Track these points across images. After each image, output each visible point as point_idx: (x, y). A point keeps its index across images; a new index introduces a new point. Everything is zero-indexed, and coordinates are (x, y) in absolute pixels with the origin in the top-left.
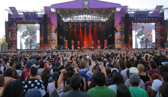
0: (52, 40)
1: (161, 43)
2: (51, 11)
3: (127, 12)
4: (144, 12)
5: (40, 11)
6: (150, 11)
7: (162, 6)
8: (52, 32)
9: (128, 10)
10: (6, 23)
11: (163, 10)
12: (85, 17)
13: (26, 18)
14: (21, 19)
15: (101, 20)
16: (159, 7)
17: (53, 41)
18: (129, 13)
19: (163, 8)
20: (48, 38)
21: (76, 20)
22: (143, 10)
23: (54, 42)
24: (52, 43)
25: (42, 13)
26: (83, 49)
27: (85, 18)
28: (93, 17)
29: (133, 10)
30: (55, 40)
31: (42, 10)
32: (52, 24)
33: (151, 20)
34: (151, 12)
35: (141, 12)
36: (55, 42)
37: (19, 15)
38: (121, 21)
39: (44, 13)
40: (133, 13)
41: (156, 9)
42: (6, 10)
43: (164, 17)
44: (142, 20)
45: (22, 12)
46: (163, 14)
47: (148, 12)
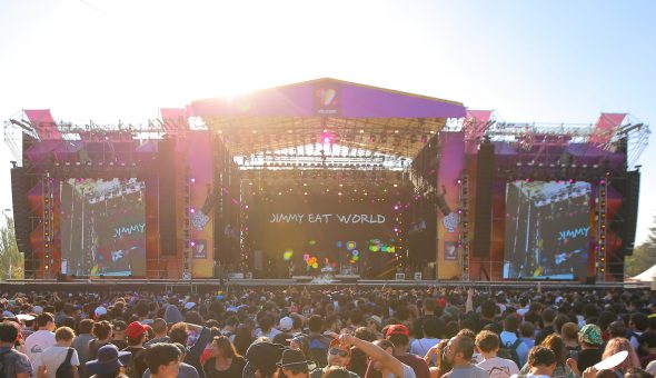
2: (188, 127)
3: (486, 137)
4: (552, 137)
5: (145, 127)
6: (577, 134)
7: (621, 117)
9: (493, 128)
10: (15, 172)
11: (626, 132)
12: (322, 151)
13: (90, 155)
14: (73, 157)
15: (385, 164)
16: (609, 121)
17: (197, 246)
18: (495, 138)
19: (624, 123)
20: (180, 235)
21: (289, 165)
22: (550, 131)
23: (201, 248)
24: (195, 252)
25: (155, 136)
27: (324, 157)
28: (353, 153)
29: (513, 130)
30: (204, 242)
31: (156, 123)
33: (579, 167)
34: (578, 140)
35: (539, 137)
36: (205, 249)
37: (64, 141)
38: (464, 171)
39: (162, 134)
40: (512, 139)
41: (598, 125)
42: (13, 122)
43: (625, 160)
44: (545, 167)
45: (75, 131)
46: (622, 147)
47: (567, 137)
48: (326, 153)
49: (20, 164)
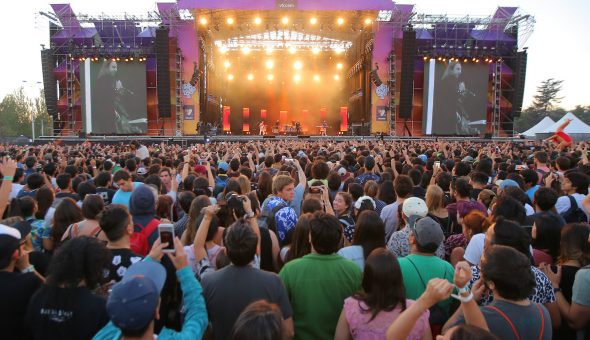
0: (185, 107)
1: (503, 119)
2: (178, 18)
3: (410, 25)
4: (461, 25)
5: (146, 17)
6: (478, 23)
7: (513, 10)
8: (183, 83)
9: (415, 18)
10: (44, 53)
11: (517, 22)
12: (283, 37)
13: (104, 40)
14: (89, 41)
15: (331, 46)
16: (505, 13)
17: (187, 110)
18: (416, 26)
19: (516, 14)
20: (173, 101)
21: (257, 47)
22: (458, 20)
23: (190, 111)
24: (185, 115)
25: (153, 24)
26: (276, 134)
27: (284, 41)
28: (307, 38)
29: (429, 19)
30: (192, 107)
31: (153, 14)
32: (183, 59)
33: (480, 49)
34: (480, 28)
35: (451, 25)
36: (193, 112)
37: (82, 28)
38: (392, 52)
39: (159, 23)
40: (429, 26)
41: (495, 17)
42: (42, 13)
43: (516, 43)
44: (454, 49)
45: (90, 21)
46: (514, 33)
47: (472, 25)
48: (286, 38)
49: (48, 47)
